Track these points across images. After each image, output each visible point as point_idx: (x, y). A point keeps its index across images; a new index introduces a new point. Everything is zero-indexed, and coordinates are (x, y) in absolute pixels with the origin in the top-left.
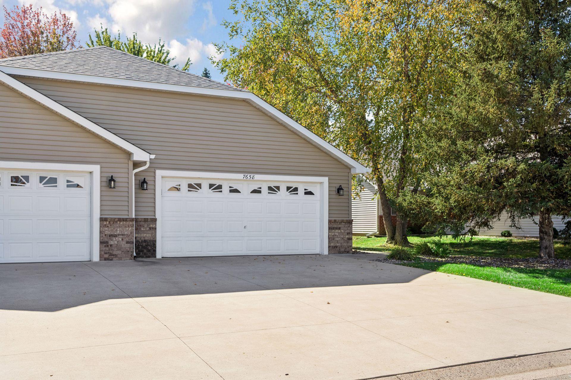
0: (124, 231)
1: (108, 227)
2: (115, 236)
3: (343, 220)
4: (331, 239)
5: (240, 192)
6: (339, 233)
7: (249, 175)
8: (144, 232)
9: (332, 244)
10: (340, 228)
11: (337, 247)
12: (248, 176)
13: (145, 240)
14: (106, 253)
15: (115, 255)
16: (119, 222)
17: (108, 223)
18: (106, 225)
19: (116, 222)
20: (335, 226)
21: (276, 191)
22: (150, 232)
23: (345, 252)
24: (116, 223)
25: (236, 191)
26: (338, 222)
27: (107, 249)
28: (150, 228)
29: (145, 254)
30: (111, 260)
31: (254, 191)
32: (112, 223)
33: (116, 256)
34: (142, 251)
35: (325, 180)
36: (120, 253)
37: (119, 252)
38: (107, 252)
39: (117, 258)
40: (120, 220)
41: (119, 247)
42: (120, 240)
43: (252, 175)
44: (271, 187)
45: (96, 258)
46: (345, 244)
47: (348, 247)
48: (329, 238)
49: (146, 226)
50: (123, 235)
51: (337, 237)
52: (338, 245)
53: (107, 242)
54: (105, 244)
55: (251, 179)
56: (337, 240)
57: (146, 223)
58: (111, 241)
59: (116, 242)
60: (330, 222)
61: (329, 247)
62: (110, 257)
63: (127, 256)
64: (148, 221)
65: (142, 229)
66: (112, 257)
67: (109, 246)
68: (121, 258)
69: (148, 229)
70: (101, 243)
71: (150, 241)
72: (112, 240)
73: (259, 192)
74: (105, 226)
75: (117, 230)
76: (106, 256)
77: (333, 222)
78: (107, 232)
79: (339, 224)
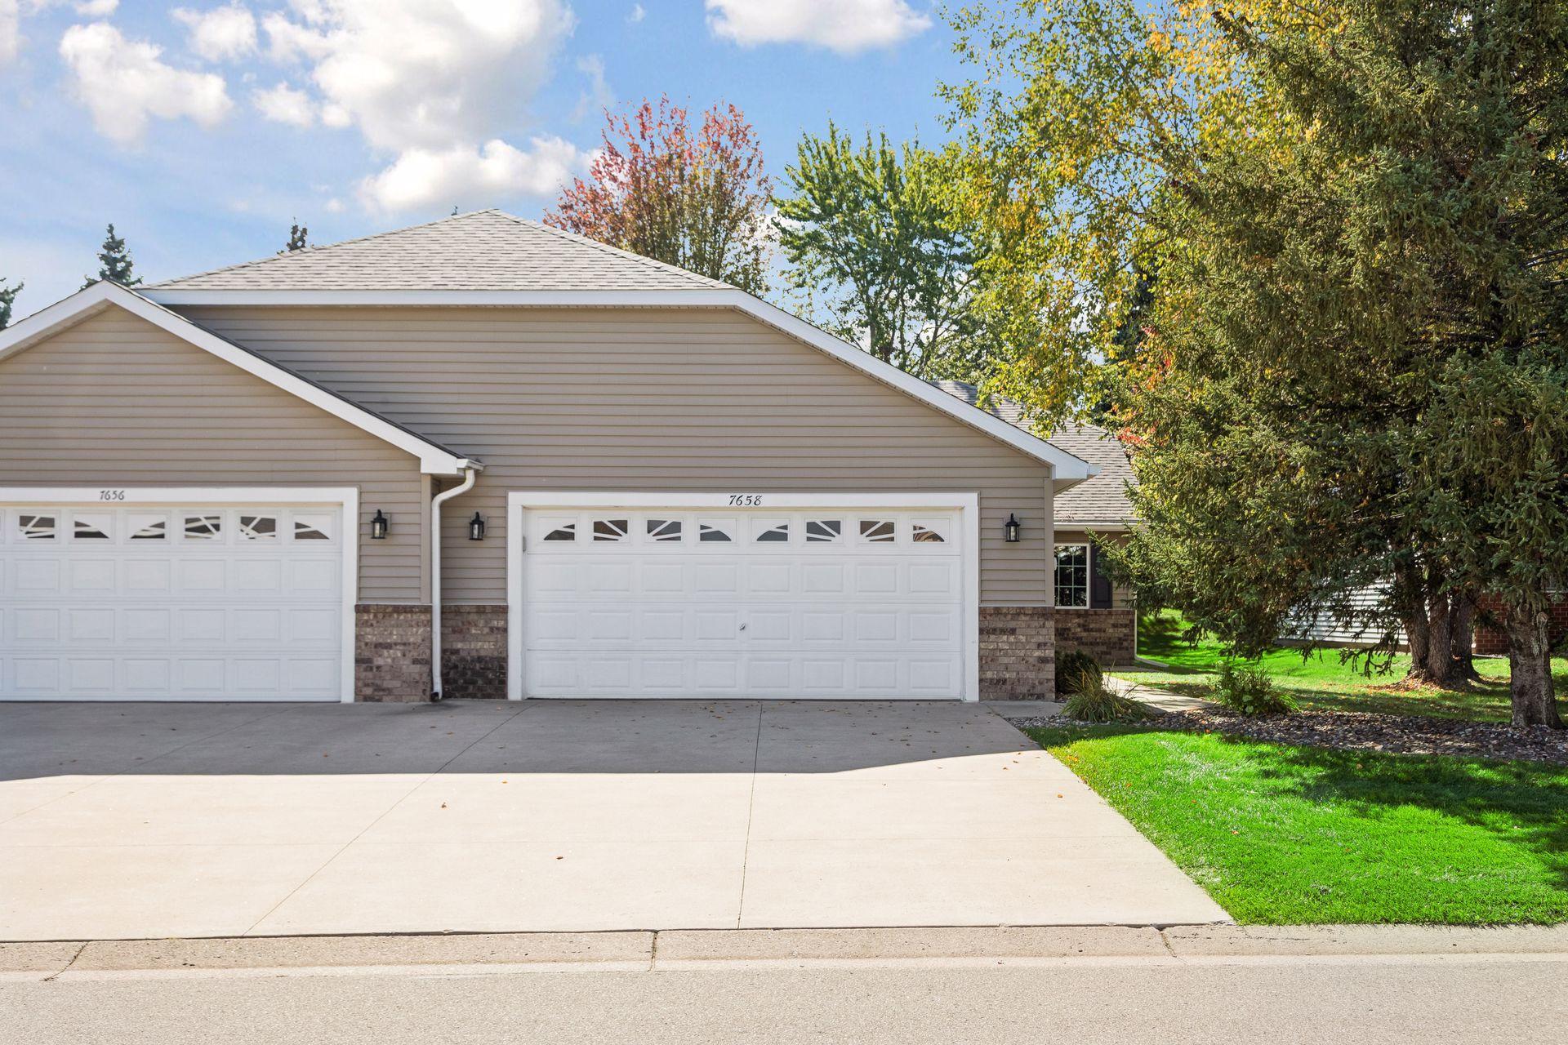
0: (406, 635)
1: (372, 625)
2: (388, 646)
3: (1023, 608)
4: (985, 660)
5: (728, 539)
6: (1010, 644)
7: (745, 496)
8: (476, 638)
9: (989, 675)
10: (1013, 631)
11: (1005, 681)
12: (744, 499)
13: (479, 658)
14: (367, 685)
15: (388, 689)
16: (395, 615)
17: (371, 616)
18: (367, 621)
19: (391, 614)
20: (1000, 625)
21: (833, 536)
22: (492, 638)
23: (1032, 695)
24: (390, 616)
25: (719, 536)
26: (1005, 615)
27: (370, 674)
28: (492, 629)
29: (480, 689)
30: (379, 700)
31: (768, 536)
32: (380, 616)
33: (389, 691)
34: (474, 683)
35: (970, 500)
36: (399, 685)
37: (396, 684)
38: (370, 682)
39: (391, 697)
40: (398, 610)
41: (395, 672)
42: (399, 655)
43: (754, 496)
44: (814, 523)
45: (348, 697)
46: (1031, 675)
47: (1041, 683)
48: (981, 658)
49: (481, 623)
50: (404, 644)
51: (1006, 655)
52: (1007, 676)
53: (369, 661)
54: (364, 666)
55: (752, 504)
56: (1006, 661)
57: (483, 616)
58: (379, 659)
59: (389, 660)
60: (982, 612)
61: (981, 681)
62: (376, 693)
63: (414, 692)
64: (484, 612)
65: (473, 631)
66: (381, 693)
67: (375, 670)
68: (401, 696)
69: (486, 630)
70: (358, 661)
71: (491, 658)
72: (380, 656)
73: (782, 537)
74: (366, 624)
75: (391, 634)
76: (368, 691)
77: (991, 615)
78: (369, 638)
79: (1012, 619)
